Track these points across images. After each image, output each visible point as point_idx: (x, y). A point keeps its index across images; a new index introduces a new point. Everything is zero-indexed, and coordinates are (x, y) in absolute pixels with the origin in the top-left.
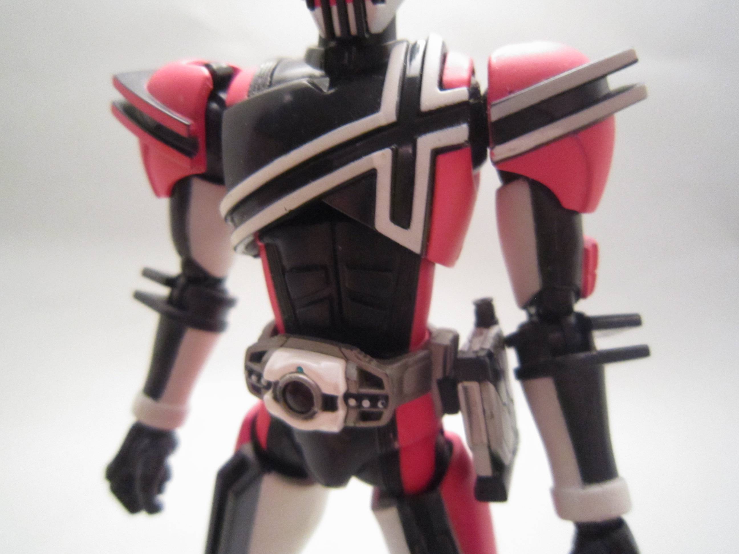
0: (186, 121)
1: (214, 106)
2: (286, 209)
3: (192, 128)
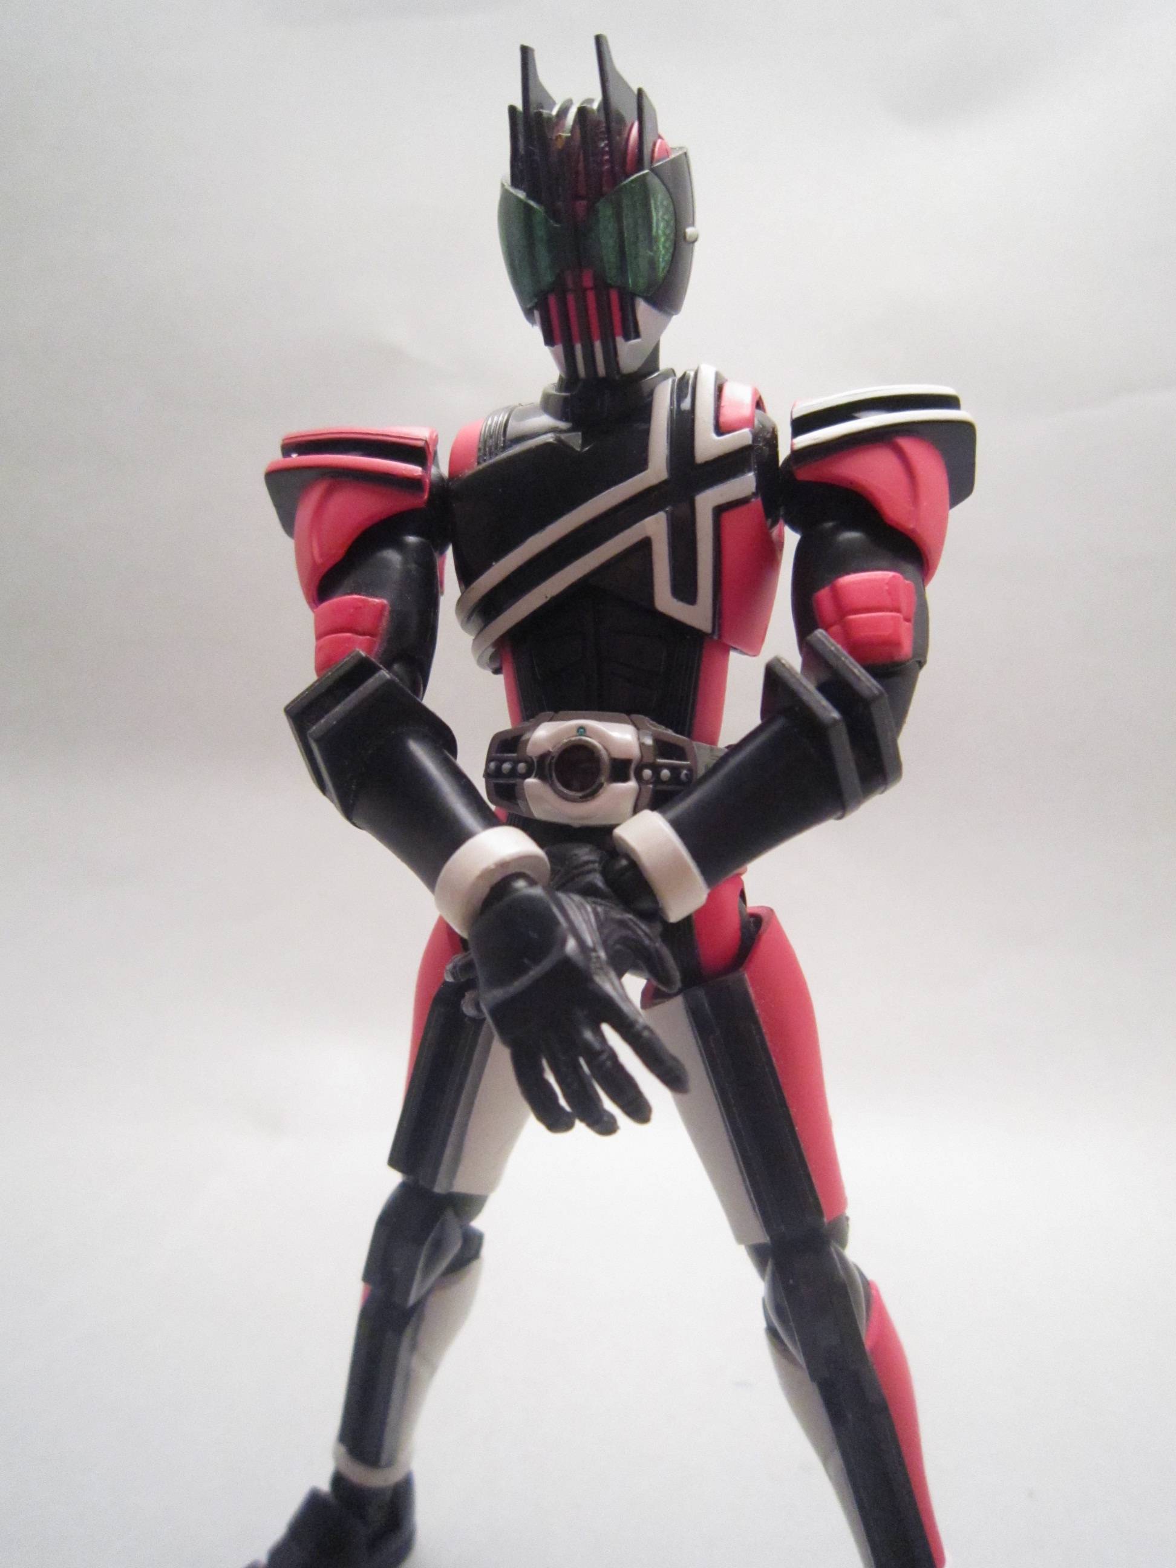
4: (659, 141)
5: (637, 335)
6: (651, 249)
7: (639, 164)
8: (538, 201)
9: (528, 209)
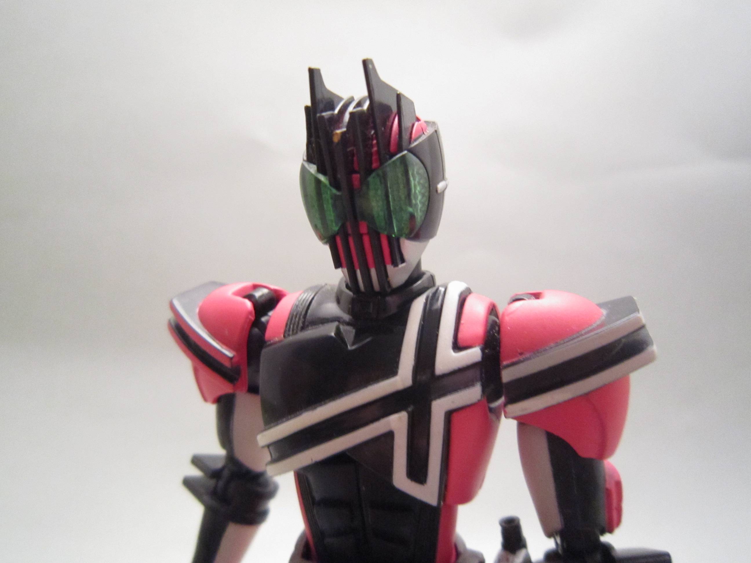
0: (229, 353)
1: (256, 330)
2: (312, 460)
3: (234, 360)
4: (416, 124)
5: (403, 261)
6: (410, 205)
7: (400, 149)
8: (324, 173)
9: (318, 182)
